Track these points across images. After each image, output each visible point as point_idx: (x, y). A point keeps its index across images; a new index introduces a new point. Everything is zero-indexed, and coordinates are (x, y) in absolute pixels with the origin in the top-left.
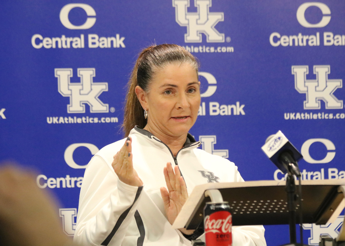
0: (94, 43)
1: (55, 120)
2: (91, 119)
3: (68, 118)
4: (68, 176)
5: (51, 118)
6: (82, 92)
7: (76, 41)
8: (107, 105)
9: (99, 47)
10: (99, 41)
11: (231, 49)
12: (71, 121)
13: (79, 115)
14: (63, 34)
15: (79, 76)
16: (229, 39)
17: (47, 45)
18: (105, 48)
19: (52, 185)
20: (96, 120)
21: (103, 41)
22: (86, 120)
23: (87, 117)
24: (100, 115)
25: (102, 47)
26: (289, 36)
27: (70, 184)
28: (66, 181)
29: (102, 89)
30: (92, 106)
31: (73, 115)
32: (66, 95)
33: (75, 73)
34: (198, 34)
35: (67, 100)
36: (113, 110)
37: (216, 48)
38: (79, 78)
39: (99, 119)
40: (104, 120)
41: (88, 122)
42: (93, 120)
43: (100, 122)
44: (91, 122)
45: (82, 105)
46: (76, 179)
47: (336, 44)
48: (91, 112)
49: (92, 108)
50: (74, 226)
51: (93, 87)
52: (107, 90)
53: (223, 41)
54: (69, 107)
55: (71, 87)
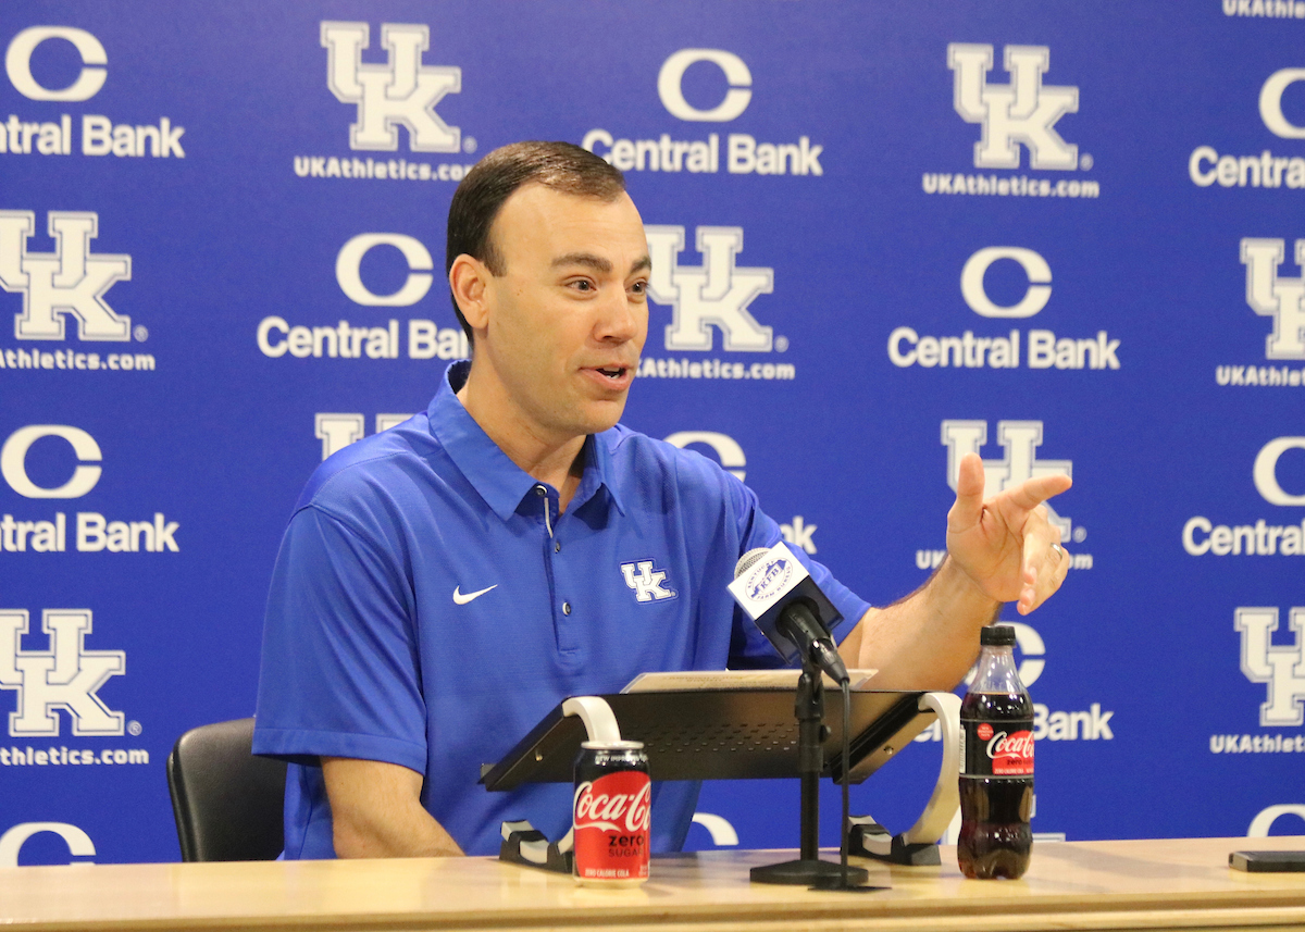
0: (97, 142)
2: (81, 357)
3: (15, 352)
8: (127, 320)
12: (25, 362)
13: (47, 346)
14: (12, 112)
15: (51, 233)
16: (471, 144)
20: (94, 361)
21: (124, 135)
22: (65, 361)
23: (70, 353)
24: (104, 348)
25: (119, 152)
29: (115, 275)
30: (84, 319)
31: (29, 346)
32: (13, 287)
33: (41, 224)
34: (389, 126)
35: (15, 302)
36: (142, 333)
37: (434, 169)
38: (53, 240)
39: (103, 359)
40: (117, 362)
41: (70, 365)
42: (85, 362)
43: (104, 366)
44: (80, 366)
45: (55, 316)
46: (29, 526)
47: (762, 170)
48: (81, 337)
49: (84, 327)
50: (19, 660)
51: (90, 266)
52: (128, 277)
53: (457, 149)
54: (21, 321)
55: (28, 265)
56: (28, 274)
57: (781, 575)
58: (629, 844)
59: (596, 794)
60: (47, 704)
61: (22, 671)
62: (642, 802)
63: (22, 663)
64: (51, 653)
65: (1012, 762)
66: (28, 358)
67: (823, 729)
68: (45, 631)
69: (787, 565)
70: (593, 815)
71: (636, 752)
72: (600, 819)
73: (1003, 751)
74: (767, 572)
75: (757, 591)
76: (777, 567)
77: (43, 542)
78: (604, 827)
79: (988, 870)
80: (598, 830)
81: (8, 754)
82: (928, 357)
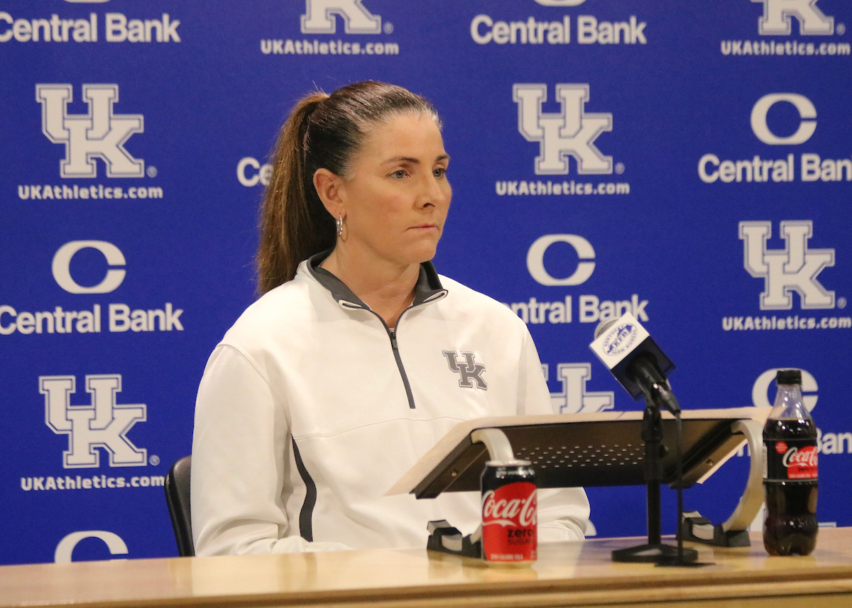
0: (116, 32)
1: (35, 192)
2: (108, 190)
3: (61, 187)
4: (59, 310)
5: (27, 188)
6: (91, 134)
7: (82, 27)
8: (142, 162)
9: (127, 41)
10: (127, 27)
11: (393, 48)
12: (68, 194)
13: (84, 183)
14: (55, 12)
15: (85, 100)
16: (389, 28)
17: (22, 34)
18: (139, 43)
19: (25, 327)
20: (118, 193)
21: (136, 27)
22: (97, 193)
23: (101, 187)
24: (125, 183)
25: (132, 39)
26: (508, 23)
27: (64, 325)
28: (55, 319)
29: (132, 129)
30: (110, 163)
31: (71, 183)
32: (58, 139)
33: (77, 94)
34: (329, 16)
35: (59, 151)
36: (153, 171)
37: (363, 46)
38: (86, 105)
39: (125, 191)
40: (135, 193)
41: (101, 196)
42: (112, 193)
43: (126, 196)
44: (108, 196)
45: (89, 160)
46: (74, 315)
47: (602, 41)
48: (109, 175)
49: (110, 168)
50: (69, 413)
51: (114, 123)
52: (142, 131)
53: (379, 31)
54: (64, 165)
55: (68, 124)
56: (69, 130)
60: (90, 444)
61: (71, 420)
63: (71, 415)
64: (92, 407)
66: (70, 191)
68: (88, 391)
69: (633, 329)
77: (84, 326)
81: (63, 481)
82: (728, 175)
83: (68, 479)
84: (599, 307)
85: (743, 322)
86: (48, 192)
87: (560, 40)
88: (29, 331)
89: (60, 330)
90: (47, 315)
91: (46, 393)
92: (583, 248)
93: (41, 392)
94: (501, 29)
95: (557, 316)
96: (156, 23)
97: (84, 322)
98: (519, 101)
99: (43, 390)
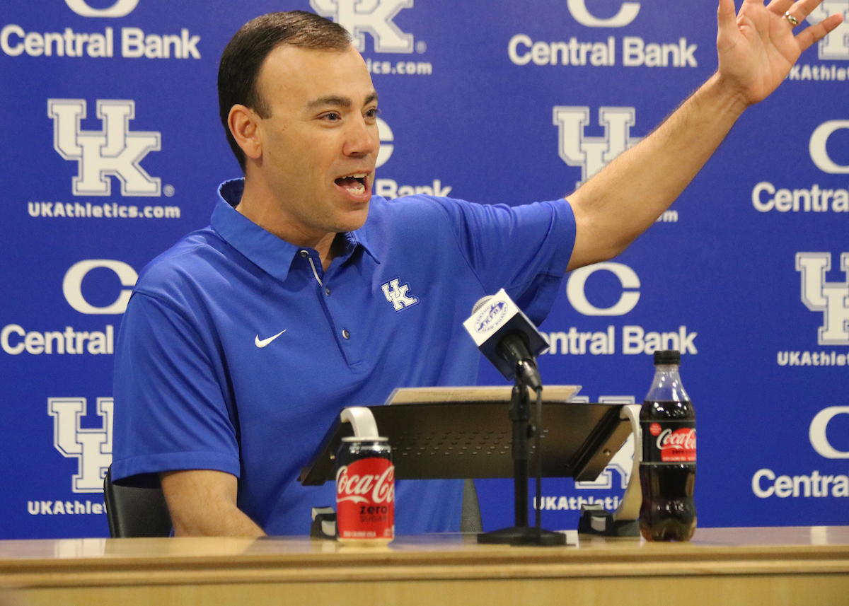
0: (133, 48)
1: (46, 209)
2: (123, 209)
3: (73, 205)
4: (69, 330)
5: (37, 205)
6: (105, 151)
7: (96, 41)
8: (158, 180)
9: (144, 57)
10: (144, 42)
11: (425, 68)
12: (80, 212)
13: (97, 201)
14: (68, 26)
15: (99, 116)
16: (422, 47)
17: (34, 48)
18: (157, 59)
19: (34, 347)
20: (133, 212)
21: (154, 42)
22: (111, 212)
23: (115, 206)
24: (141, 202)
25: (150, 55)
26: (549, 43)
28: (65, 339)
29: (148, 147)
30: (125, 181)
31: (83, 200)
32: (70, 156)
33: (91, 109)
34: (358, 34)
35: (72, 168)
36: (170, 190)
37: (393, 65)
38: (100, 122)
39: (141, 210)
40: (151, 212)
41: (115, 214)
42: (126, 212)
43: (141, 215)
44: (123, 215)
45: (103, 178)
46: (86, 335)
47: (649, 63)
48: (124, 194)
49: (125, 186)
50: (79, 435)
51: (129, 140)
52: (159, 148)
53: (411, 50)
54: (77, 182)
55: (81, 140)
56: (82, 147)
57: (500, 313)
58: (375, 512)
59: (350, 475)
60: (101, 468)
61: (81, 444)
62: (386, 481)
63: (81, 438)
64: (104, 430)
65: (676, 452)
66: (82, 209)
67: (530, 427)
68: (99, 413)
69: (504, 306)
70: (348, 491)
71: (382, 443)
72: (353, 494)
73: (669, 444)
74: (491, 312)
75: (482, 325)
76: (497, 308)
77: (96, 347)
78: (356, 499)
79: (660, 534)
80: (351, 502)
81: (72, 506)
82: (784, 204)
83: (77, 503)
84: (644, 338)
85: (800, 358)
86: (60, 209)
87: (604, 62)
88: (38, 351)
89: (71, 350)
90: (57, 335)
91: (55, 415)
92: (628, 277)
93: (50, 414)
94: (541, 50)
95: (599, 347)
96: (175, 39)
97: (96, 343)
98: (560, 124)
99: (52, 411)
